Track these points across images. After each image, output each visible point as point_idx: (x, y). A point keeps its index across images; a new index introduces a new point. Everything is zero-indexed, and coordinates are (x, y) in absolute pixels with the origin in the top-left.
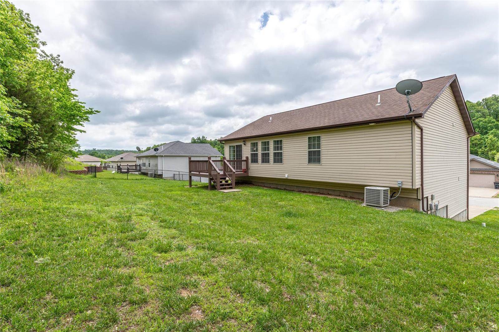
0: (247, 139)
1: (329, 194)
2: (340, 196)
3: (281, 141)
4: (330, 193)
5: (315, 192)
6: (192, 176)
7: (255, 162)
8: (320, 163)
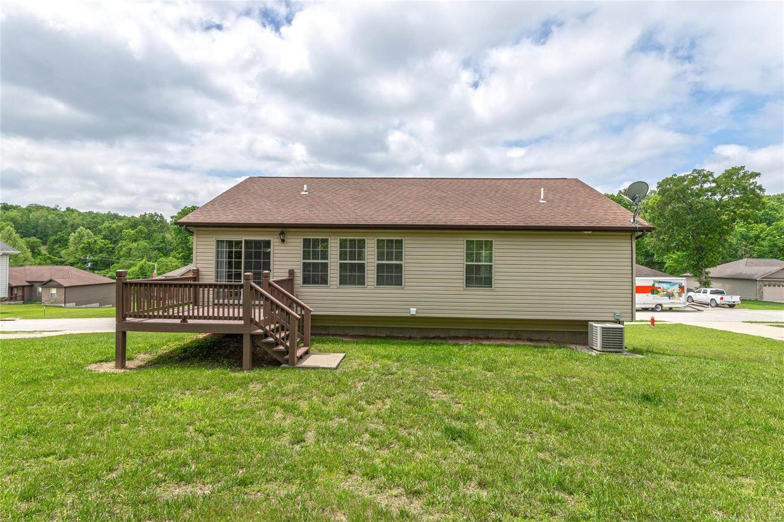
0: (288, 230)
1: (488, 337)
2: (508, 339)
3: (400, 242)
4: (490, 336)
5: (461, 336)
6: (127, 332)
7: (315, 282)
8: (491, 287)
